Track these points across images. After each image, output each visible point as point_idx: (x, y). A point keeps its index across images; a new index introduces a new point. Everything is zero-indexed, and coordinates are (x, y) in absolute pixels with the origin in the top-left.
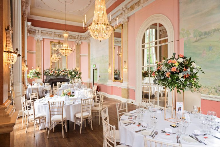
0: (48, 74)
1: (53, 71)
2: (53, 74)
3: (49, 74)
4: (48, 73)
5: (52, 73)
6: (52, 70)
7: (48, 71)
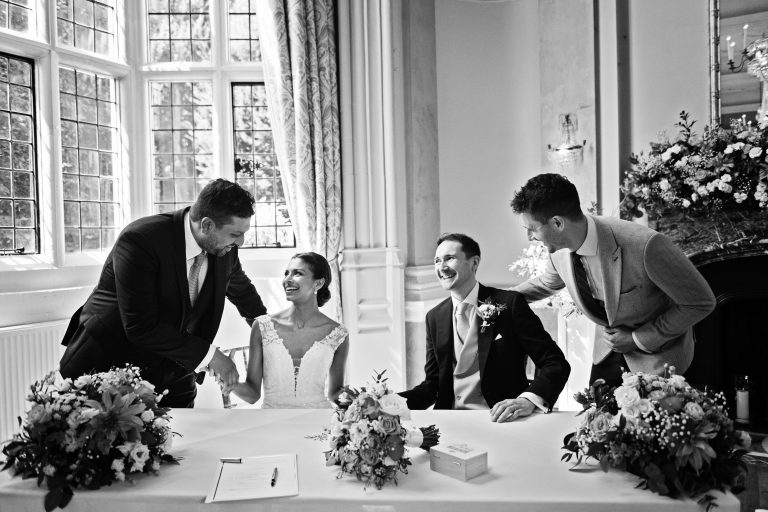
0: (668, 196)
1: (729, 150)
2: (740, 197)
3: (686, 191)
4: (664, 184)
5: (722, 183)
6: (720, 146)
7: (666, 156)
